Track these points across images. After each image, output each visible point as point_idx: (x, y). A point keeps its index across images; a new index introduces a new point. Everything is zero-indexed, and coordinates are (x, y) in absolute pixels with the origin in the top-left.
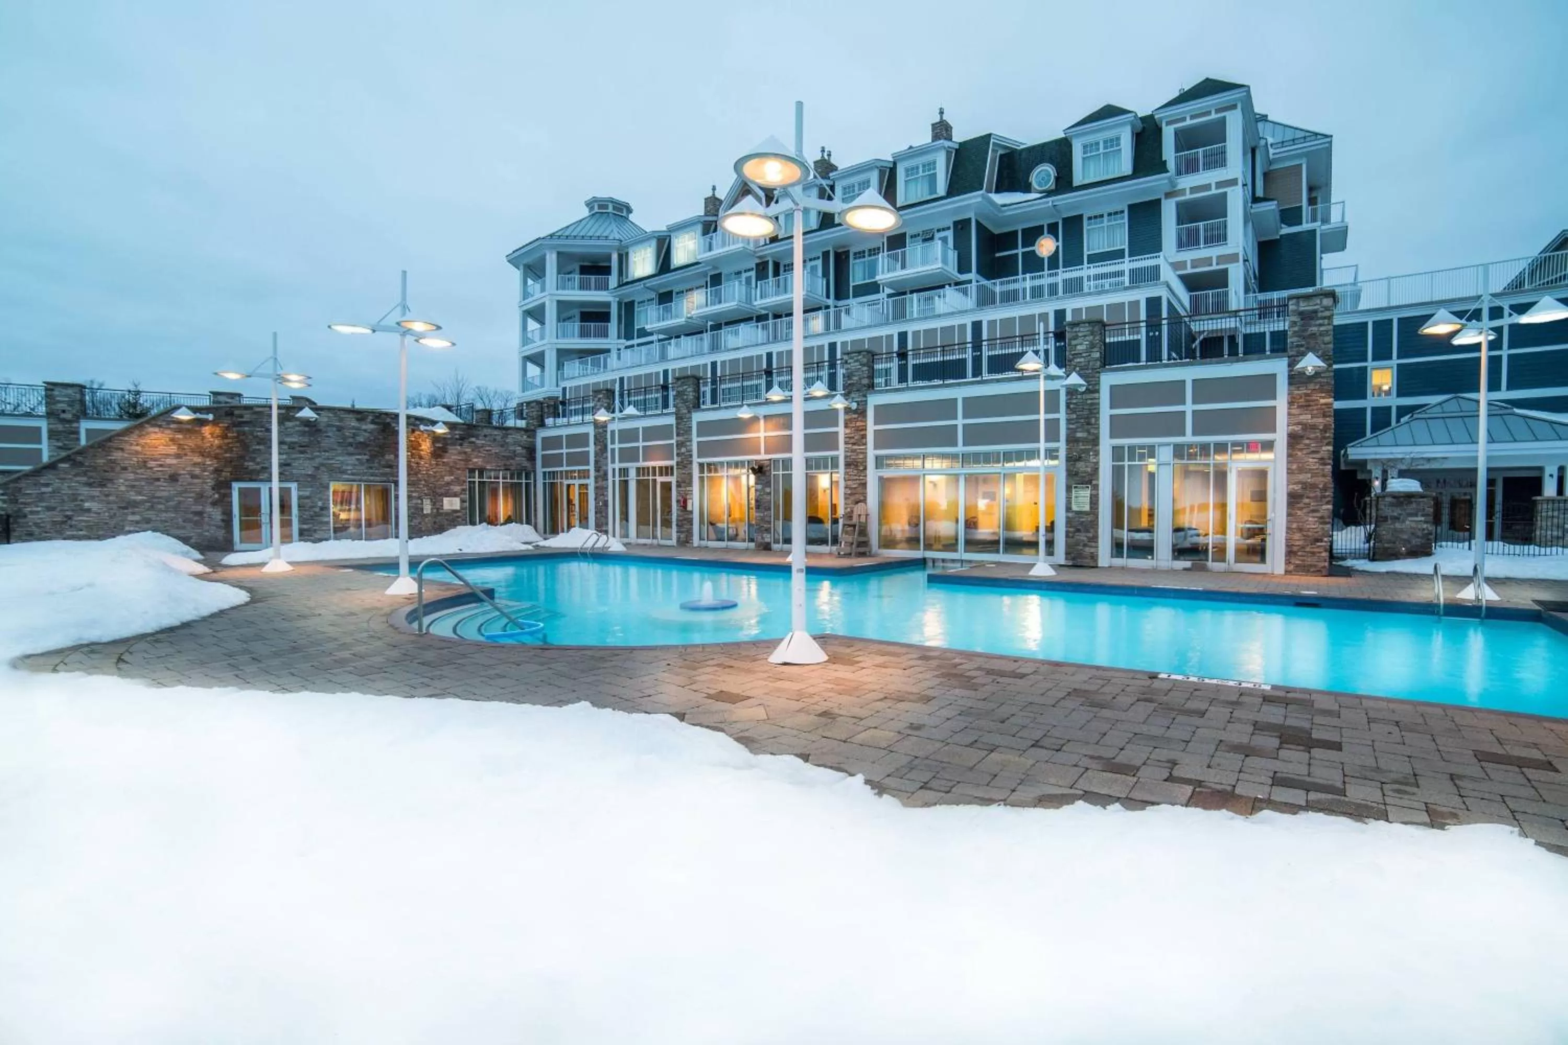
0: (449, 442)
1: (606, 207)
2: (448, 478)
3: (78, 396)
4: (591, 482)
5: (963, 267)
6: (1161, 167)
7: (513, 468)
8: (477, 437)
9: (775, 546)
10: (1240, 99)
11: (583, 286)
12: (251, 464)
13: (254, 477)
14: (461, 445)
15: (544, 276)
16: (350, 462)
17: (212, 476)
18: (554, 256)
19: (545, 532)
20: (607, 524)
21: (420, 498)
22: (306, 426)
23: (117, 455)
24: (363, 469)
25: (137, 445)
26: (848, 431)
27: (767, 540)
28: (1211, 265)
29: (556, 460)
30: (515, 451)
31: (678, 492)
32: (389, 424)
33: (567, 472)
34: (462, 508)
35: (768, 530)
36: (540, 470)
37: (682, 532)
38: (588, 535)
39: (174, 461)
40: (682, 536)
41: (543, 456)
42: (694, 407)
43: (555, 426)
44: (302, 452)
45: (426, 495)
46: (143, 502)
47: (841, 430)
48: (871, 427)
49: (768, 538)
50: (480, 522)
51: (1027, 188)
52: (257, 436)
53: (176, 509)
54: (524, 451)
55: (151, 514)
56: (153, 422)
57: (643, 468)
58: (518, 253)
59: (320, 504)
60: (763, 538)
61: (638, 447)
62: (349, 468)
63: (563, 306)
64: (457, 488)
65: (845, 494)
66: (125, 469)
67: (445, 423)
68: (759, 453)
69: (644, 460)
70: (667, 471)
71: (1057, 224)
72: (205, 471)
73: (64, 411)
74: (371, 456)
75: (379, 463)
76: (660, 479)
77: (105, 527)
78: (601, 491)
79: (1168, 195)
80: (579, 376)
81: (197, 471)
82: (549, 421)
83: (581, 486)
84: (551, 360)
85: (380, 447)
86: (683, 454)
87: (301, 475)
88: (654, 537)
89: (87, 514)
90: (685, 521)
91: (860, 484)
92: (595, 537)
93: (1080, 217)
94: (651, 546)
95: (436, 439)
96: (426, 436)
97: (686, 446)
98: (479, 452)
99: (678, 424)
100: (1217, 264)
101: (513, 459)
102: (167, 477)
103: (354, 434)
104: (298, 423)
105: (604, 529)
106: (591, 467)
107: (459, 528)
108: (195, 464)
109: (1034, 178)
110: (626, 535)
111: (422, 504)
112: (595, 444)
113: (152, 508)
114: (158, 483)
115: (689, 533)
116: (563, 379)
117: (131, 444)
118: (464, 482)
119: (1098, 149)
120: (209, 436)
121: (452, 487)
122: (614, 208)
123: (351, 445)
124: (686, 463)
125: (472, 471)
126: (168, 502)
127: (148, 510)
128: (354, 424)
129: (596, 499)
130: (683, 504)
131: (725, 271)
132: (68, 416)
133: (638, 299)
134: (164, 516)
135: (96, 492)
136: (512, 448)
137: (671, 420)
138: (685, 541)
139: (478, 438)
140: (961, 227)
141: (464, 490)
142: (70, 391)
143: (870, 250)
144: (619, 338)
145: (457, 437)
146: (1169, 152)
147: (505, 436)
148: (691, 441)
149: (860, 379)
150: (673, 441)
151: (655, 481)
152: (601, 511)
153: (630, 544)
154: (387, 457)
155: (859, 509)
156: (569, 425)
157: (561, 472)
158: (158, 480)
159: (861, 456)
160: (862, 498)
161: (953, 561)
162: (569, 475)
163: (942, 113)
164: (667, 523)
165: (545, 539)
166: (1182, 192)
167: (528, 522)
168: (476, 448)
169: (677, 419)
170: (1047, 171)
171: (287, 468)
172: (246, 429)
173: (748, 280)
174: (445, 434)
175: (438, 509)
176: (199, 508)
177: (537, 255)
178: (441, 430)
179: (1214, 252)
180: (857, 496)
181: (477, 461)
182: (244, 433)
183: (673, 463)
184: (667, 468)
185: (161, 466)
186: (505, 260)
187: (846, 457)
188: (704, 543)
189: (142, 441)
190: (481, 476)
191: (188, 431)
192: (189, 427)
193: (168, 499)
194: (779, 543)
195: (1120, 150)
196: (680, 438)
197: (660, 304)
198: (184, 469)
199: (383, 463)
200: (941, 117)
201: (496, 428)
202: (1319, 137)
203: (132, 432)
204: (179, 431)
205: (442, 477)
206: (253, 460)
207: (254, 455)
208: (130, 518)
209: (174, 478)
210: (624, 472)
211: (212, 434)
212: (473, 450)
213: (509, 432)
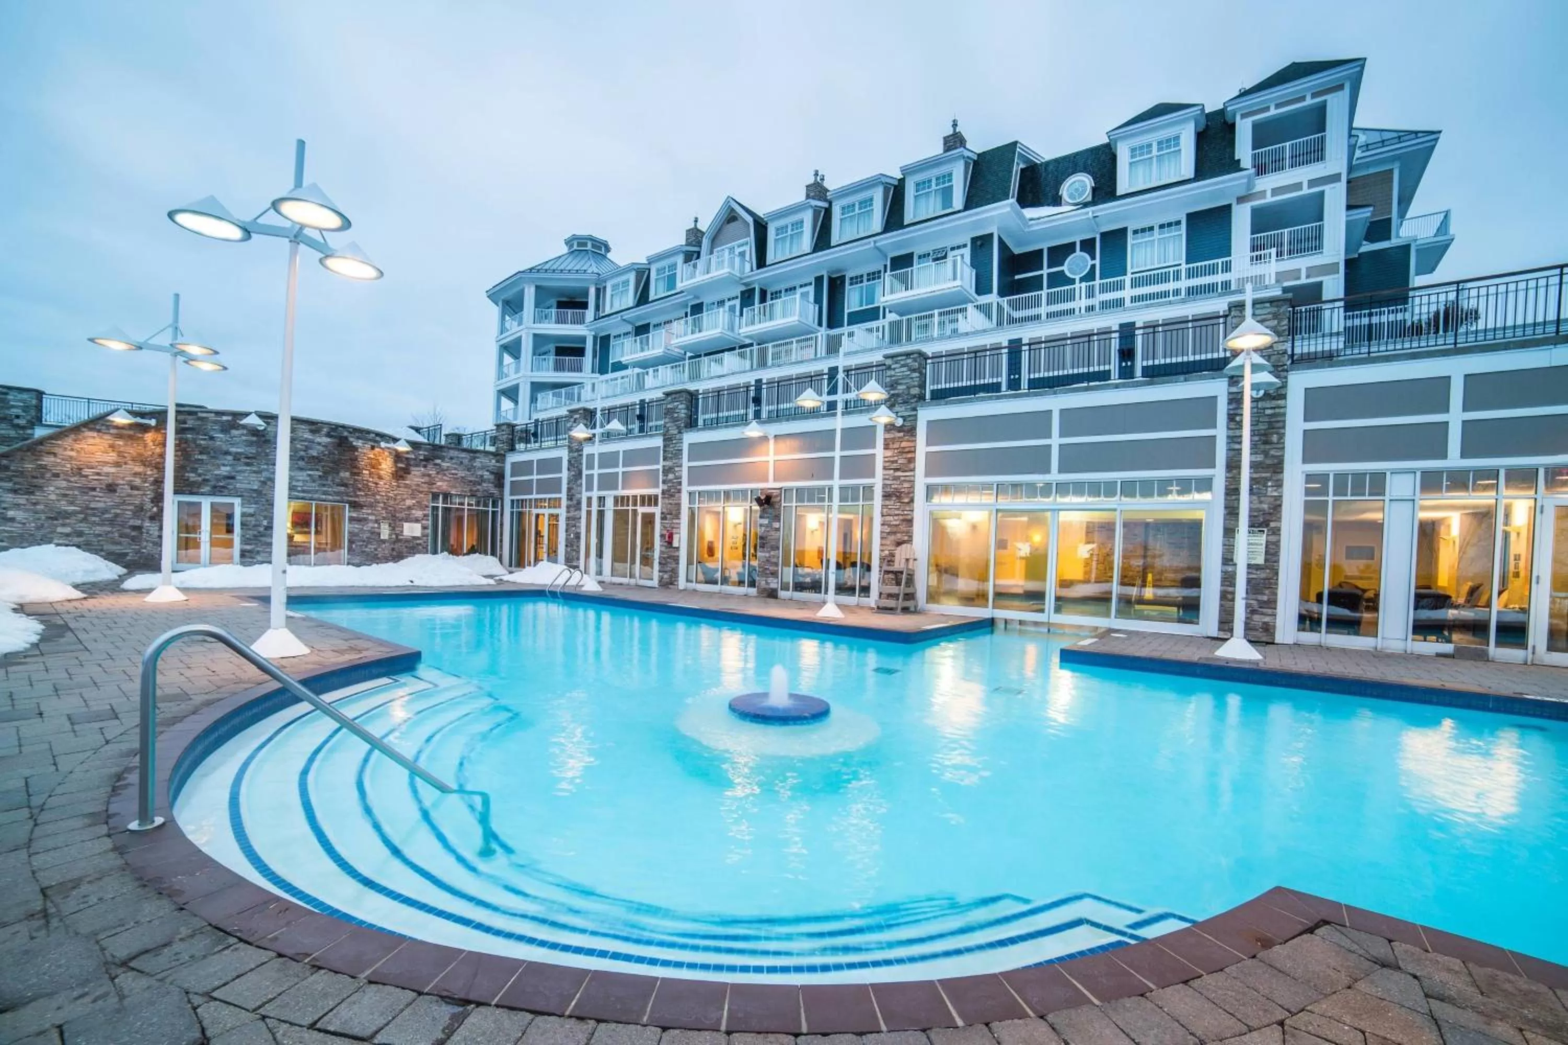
0: (412, 462)
1: (585, 245)
2: (409, 502)
3: (34, 402)
4: (562, 512)
5: (982, 287)
6: (1234, 166)
7: (479, 494)
8: (443, 458)
9: (782, 594)
10: (1348, 77)
11: (560, 320)
12: (192, 475)
13: (195, 490)
14: (425, 466)
15: (522, 310)
16: (301, 478)
17: (152, 487)
18: (533, 289)
19: (511, 565)
20: (578, 559)
21: (377, 521)
22: (253, 435)
23: (48, 460)
24: (314, 486)
25: (72, 450)
26: (889, 453)
27: (773, 586)
28: (1299, 278)
29: (525, 487)
30: (482, 476)
31: (664, 527)
32: (346, 438)
33: (536, 500)
34: (424, 535)
35: (774, 574)
36: (508, 498)
37: (666, 572)
38: (559, 571)
39: (113, 470)
40: (666, 576)
41: (512, 482)
42: (686, 427)
43: (526, 450)
44: (247, 464)
45: (384, 518)
46: (74, 513)
47: (879, 452)
48: (922, 448)
49: (774, 584)
50: (442, 551)
51: (1057, 201)
52: (200, 445)
53: (112, 522)
54: (492, 477)
55: (83, 527)
56: (92, 426)
57: (623, 497)
58: (498, 288)
59: (265, 523)
60: (767, 583)
61: (617, 473)
62: (300, 484)
63: (540, 340)
64: (418, 513)
65: (882, 532)
66: (57, 475)
67: (408, 442)
68: (766, 480)
69: (623, 488)
70: (651, 500)
71: (1094, 240)
72: (145, 482)
73: (18, 417)
74: (324, 473)
75: (333, 481)
76: (641, 510)
77: (31, 538)
78: (572, 522)
79: (1241, 200)
80: (553, 408)
81: (138, 481)
82: (521, 446)
83: (551, 515)
84: (524, 394)
85: (334, 462)
86: (670, 481)
87: (246, 489)
88: (632, 576)
89: (10, 524)
90: (670, 560)
91: (903, 520)
92: (567, 574)
93: (1124, 231)
94: (628, 587)
95: (398, 457)
96: (386, 453)
97: (674, 473)
98: (445, 475)
99: (665, 446)
100: (1308, 277)
101: (480, 484)
102: (104, 487)
103: (306, 446)
104: (245, 432)
105: (575, 564)
106: (563, 495)
107: (417, 556)
108: (136, 474)
109: (1065, 191)
110: (600, 573)
111: (379, 528)
112: (569, 469)
113: (85, 520)
114: (94, 493)
115: (674, 573)
116: (536, 410)
117: (65, 449)
118: (427, 507)
119: (1150, 152)
120: (151, 444)
121: (414, 512)
122: (593, 246)
123: (302, 458)
124: (673, 491)
125: (435, 497)
126: (103, 513)
127: (81, 522)
128: (308, 436)
129: (567, 531)
130: (668, 540)
131: (707, 300)
132: (22, 422)
133: (613, 334)
134: (98, 530)
135: (22, 500)
136: (480, 473)
137: (658, 442)
138: (668, 583)
139: (443, 461)
140: (981, 244)
141: (425, 515)
142: (25, 396)
143: (868, 275)
144: (593, 372)
145: (422, 457)
146: (1244, 150)
147: (473, 459)
148: (681, 466)
149: (908, 388)
150: (660, 467)
151: (635, 512)
152: (572, 543)
153: (603, 582)
154: (342, 474)
155: (901, 553)
156: (541, 448)
157: (531, 500)
158: (94, 489)
159: (906, 485)
160: (906, 538)
161: (1036, 624)
162: (538, 503)
163: (955, 125)
164: (646, 561)
165: (511, 572)
166: (1263, 194)
167: (493, 554)
168: (441, 471)
169: (664, 440)
170: (1083, 181)
171: (231, 481)
172: (189, 436)
173: (732, 309)
174: (408, 453)
175: (397, 535)
176: (138, 523)
177: (515, 290)
178: (402, 447)
179: (1302, 263)
180: (899, 536)
181: (442, 485)
182: (186, 441)
183: (658, 491)
184: (650, 497)
185: (98, 474)
186: (485, 295)
187: (885, 486)
188: (693, 585)
189: (77, 446)
190: (445, 501)
191: (131, 437)
192: (131, 433)
193: (105, 511)
194: (788, 590)
195: (1180, 150)
196: (668, 463)
197: (636, 336)
198: (123, 478)
199: (337, 480)
200: (955, 130)
201: (465, 450)
202: (1420, 135)
203: (67, 436)
204: (120, 437)
205: (404, 500)
206: (194, 470)
207: (196, 466)
208: (59, 530)
209: (111, 488)
210: (601, 500)
211: (153, 441)
212: (438, 473)
213: (478, 455)
